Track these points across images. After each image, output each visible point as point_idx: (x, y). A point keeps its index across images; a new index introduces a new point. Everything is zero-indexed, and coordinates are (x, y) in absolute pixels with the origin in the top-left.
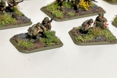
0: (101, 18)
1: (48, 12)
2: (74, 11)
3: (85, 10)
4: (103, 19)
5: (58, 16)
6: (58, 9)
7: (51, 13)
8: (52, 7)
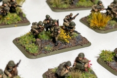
0: (81, 59)
1: (21, 45)
2: (53, 44)
3: (65, 43)
4: (83, 61)
5: (32, 52)
6: (33, 42)
7: (25, 47)
8: (26, 39)
